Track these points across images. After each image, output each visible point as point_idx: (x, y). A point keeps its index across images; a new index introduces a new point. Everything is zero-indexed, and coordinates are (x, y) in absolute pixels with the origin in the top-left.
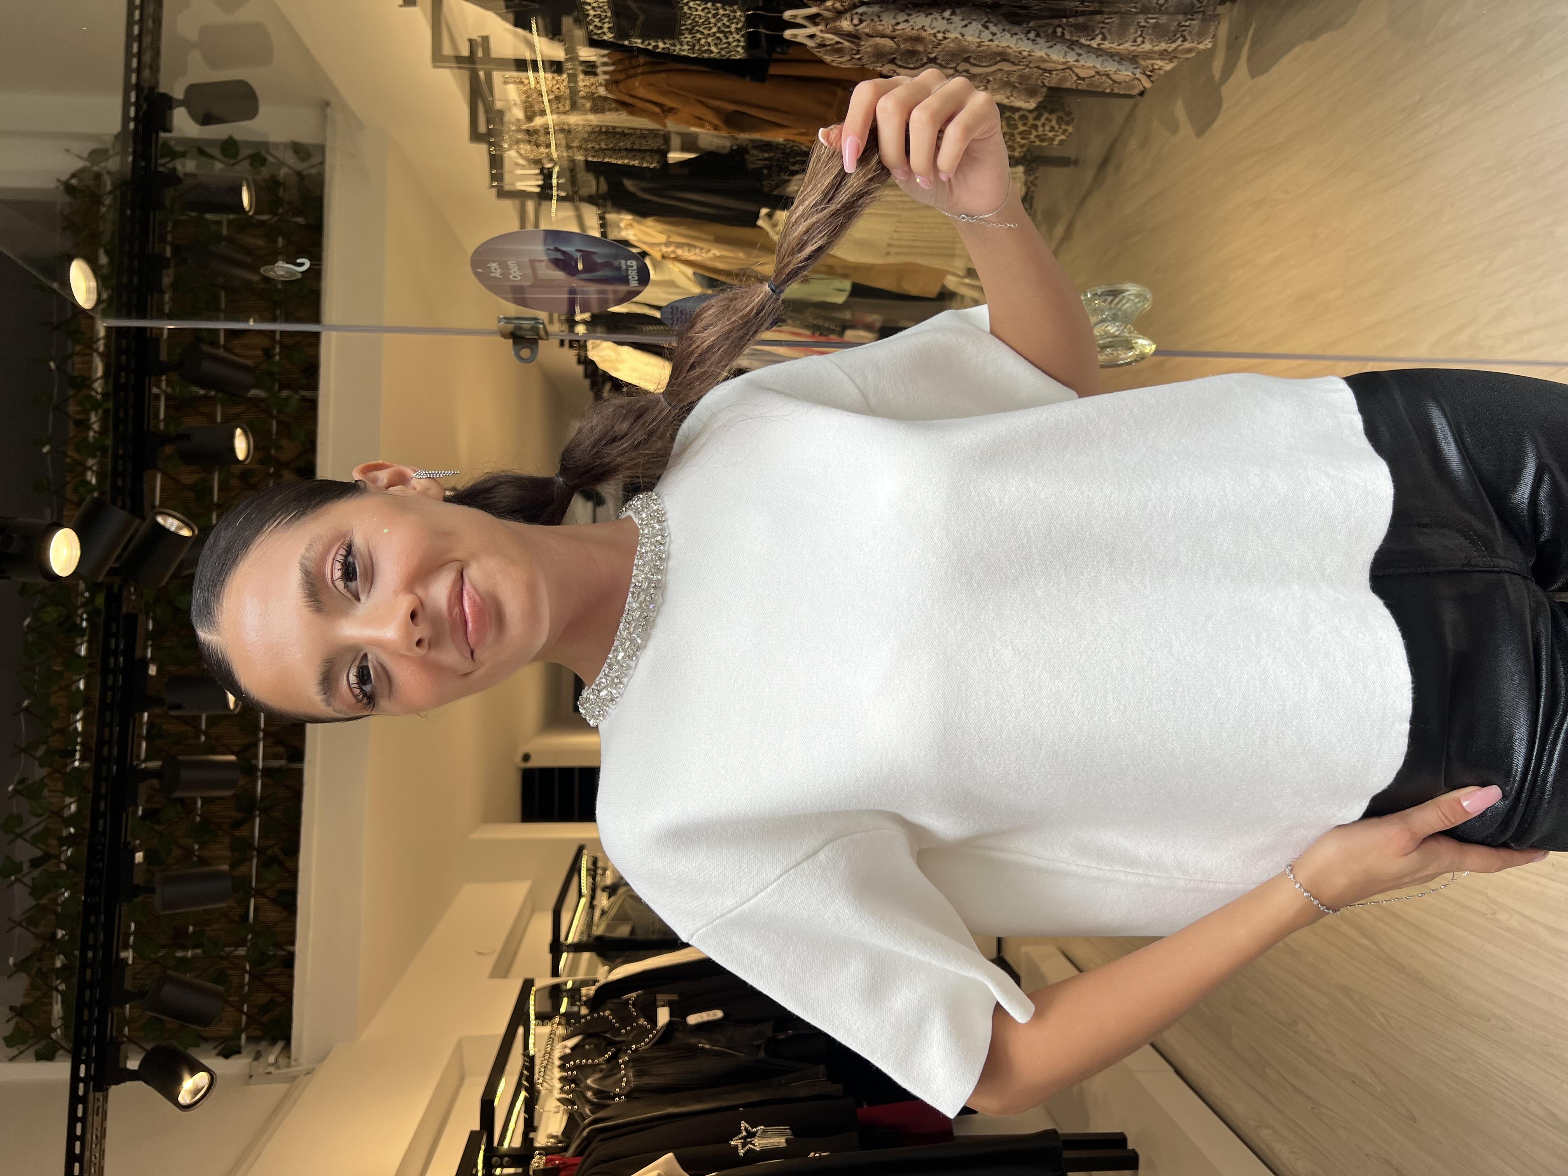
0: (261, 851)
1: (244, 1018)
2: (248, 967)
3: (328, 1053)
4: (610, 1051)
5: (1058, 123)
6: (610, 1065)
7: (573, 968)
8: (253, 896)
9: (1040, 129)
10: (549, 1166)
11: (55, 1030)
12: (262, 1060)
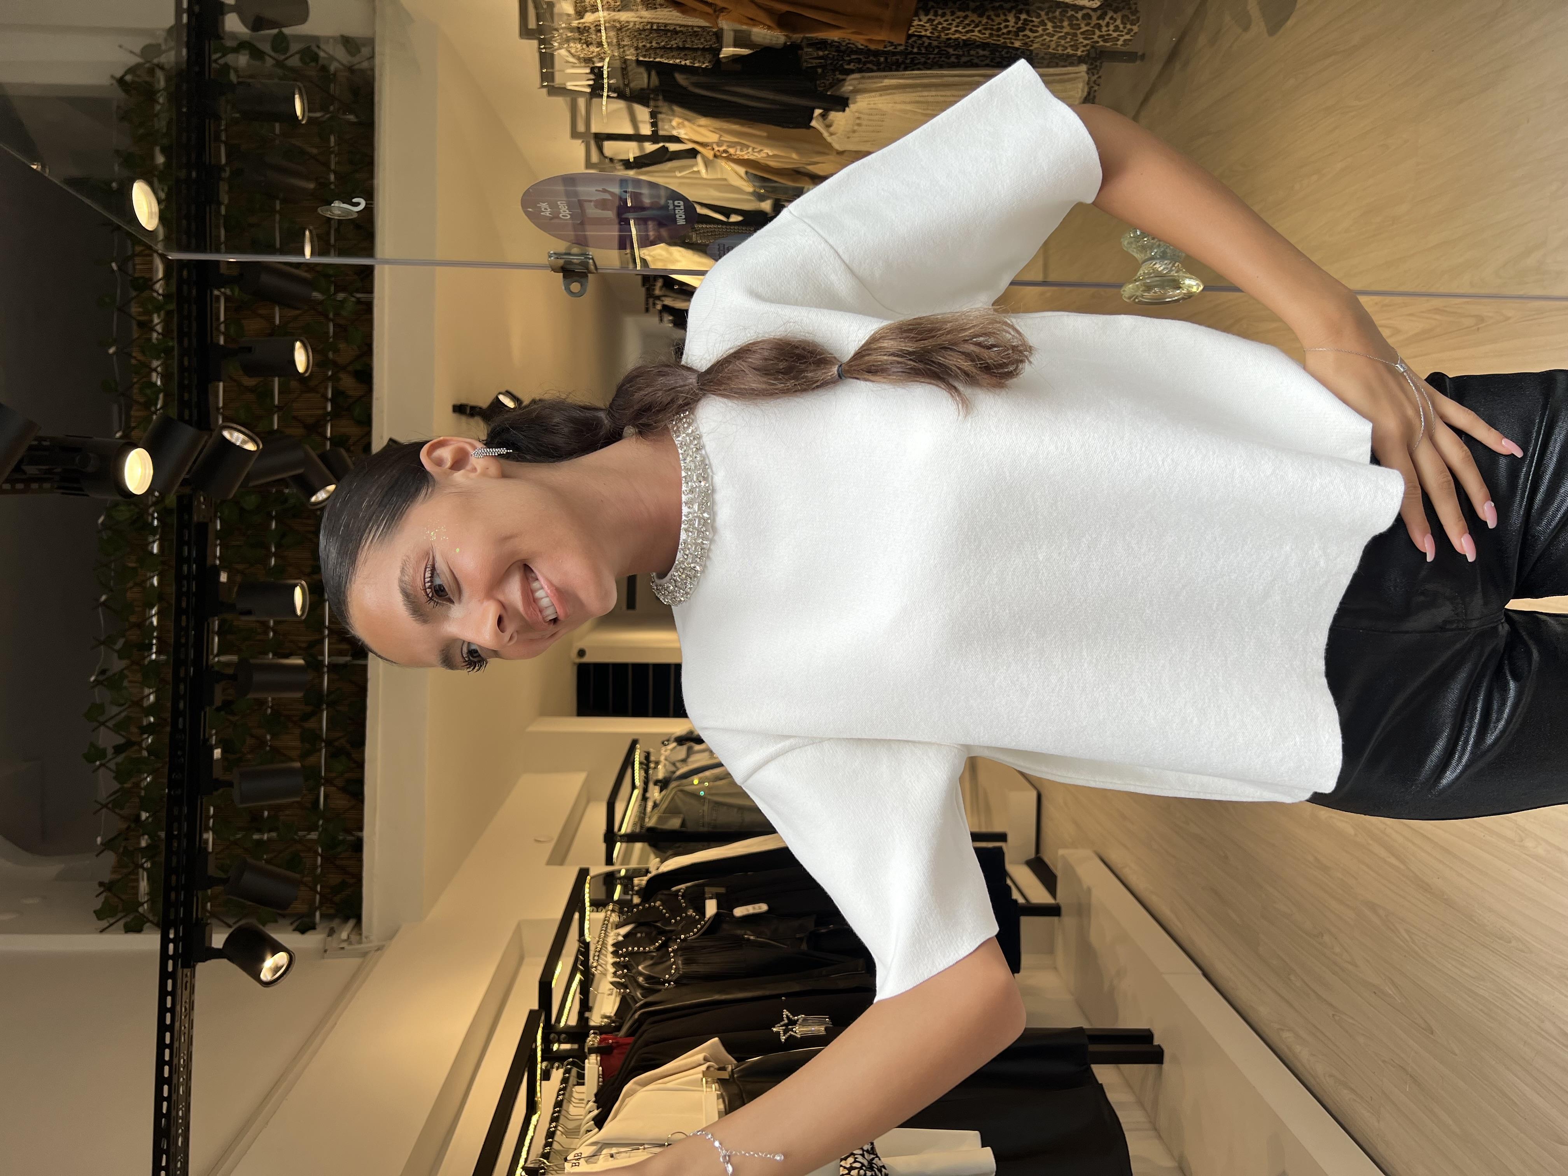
0: (329, 743)
1: (318, 897)
2: (320, 850)
3: (397, 931)
4: (661, 940)
5: (1123, 23)
6: (660, 953)
7: (626, 858)
8: (323, 785)
9: (1104, 29)
10: (603, 1045)
11: (142, 904)
12: (335, 936)
